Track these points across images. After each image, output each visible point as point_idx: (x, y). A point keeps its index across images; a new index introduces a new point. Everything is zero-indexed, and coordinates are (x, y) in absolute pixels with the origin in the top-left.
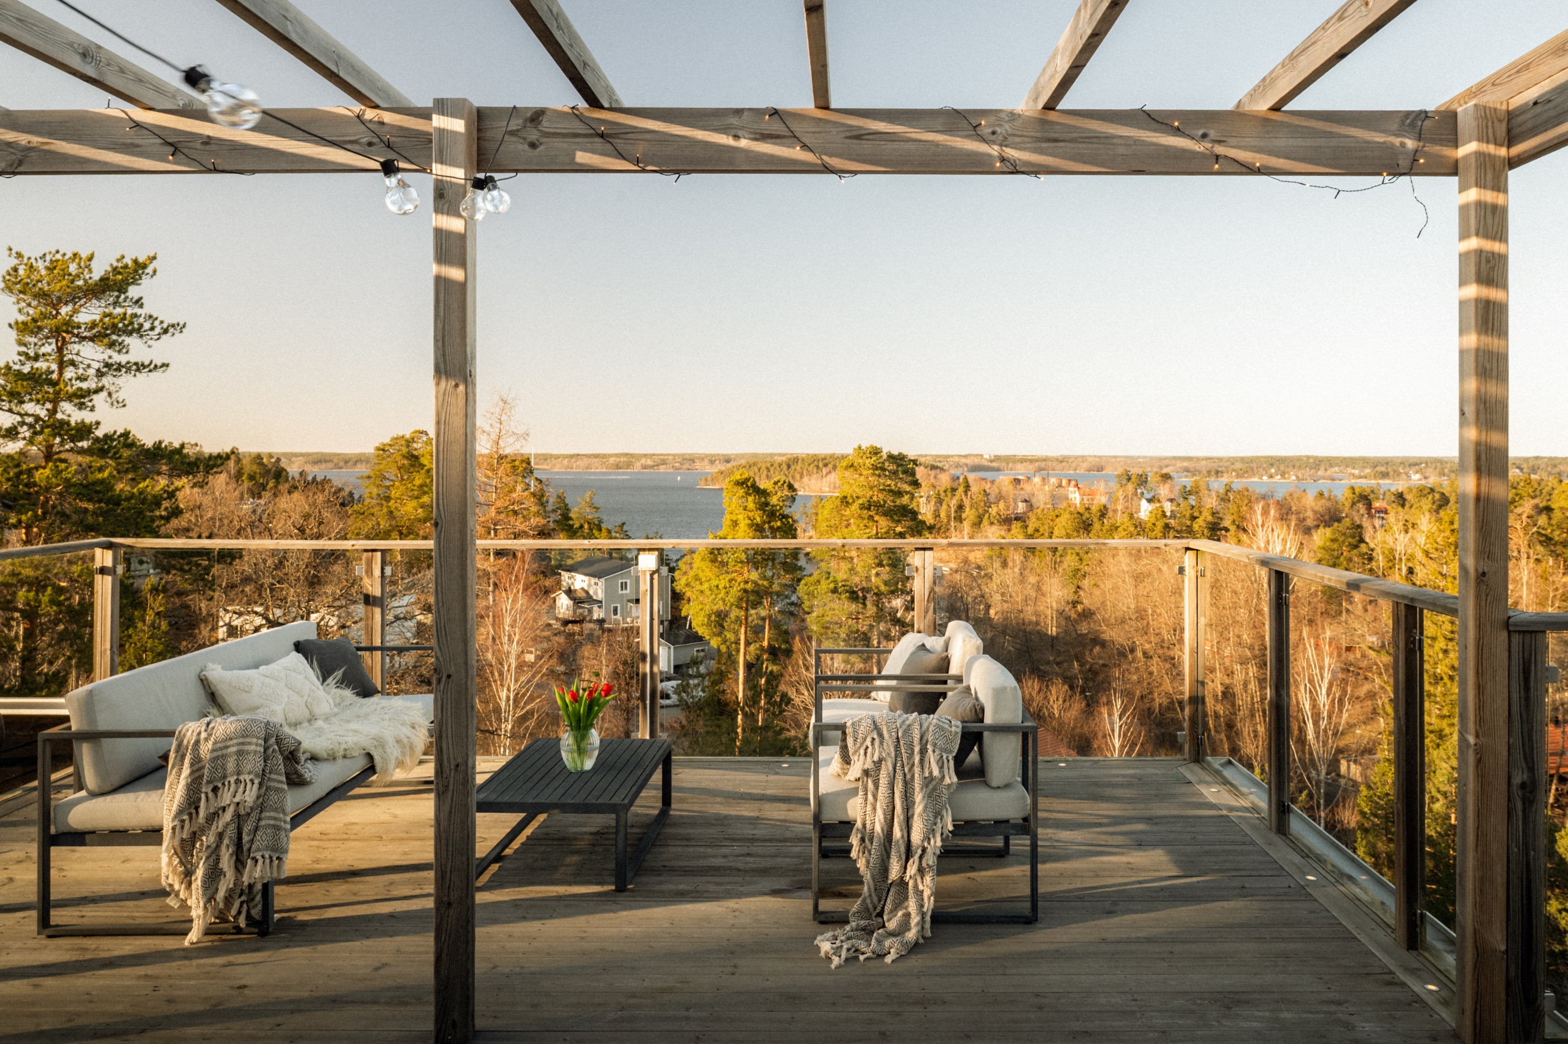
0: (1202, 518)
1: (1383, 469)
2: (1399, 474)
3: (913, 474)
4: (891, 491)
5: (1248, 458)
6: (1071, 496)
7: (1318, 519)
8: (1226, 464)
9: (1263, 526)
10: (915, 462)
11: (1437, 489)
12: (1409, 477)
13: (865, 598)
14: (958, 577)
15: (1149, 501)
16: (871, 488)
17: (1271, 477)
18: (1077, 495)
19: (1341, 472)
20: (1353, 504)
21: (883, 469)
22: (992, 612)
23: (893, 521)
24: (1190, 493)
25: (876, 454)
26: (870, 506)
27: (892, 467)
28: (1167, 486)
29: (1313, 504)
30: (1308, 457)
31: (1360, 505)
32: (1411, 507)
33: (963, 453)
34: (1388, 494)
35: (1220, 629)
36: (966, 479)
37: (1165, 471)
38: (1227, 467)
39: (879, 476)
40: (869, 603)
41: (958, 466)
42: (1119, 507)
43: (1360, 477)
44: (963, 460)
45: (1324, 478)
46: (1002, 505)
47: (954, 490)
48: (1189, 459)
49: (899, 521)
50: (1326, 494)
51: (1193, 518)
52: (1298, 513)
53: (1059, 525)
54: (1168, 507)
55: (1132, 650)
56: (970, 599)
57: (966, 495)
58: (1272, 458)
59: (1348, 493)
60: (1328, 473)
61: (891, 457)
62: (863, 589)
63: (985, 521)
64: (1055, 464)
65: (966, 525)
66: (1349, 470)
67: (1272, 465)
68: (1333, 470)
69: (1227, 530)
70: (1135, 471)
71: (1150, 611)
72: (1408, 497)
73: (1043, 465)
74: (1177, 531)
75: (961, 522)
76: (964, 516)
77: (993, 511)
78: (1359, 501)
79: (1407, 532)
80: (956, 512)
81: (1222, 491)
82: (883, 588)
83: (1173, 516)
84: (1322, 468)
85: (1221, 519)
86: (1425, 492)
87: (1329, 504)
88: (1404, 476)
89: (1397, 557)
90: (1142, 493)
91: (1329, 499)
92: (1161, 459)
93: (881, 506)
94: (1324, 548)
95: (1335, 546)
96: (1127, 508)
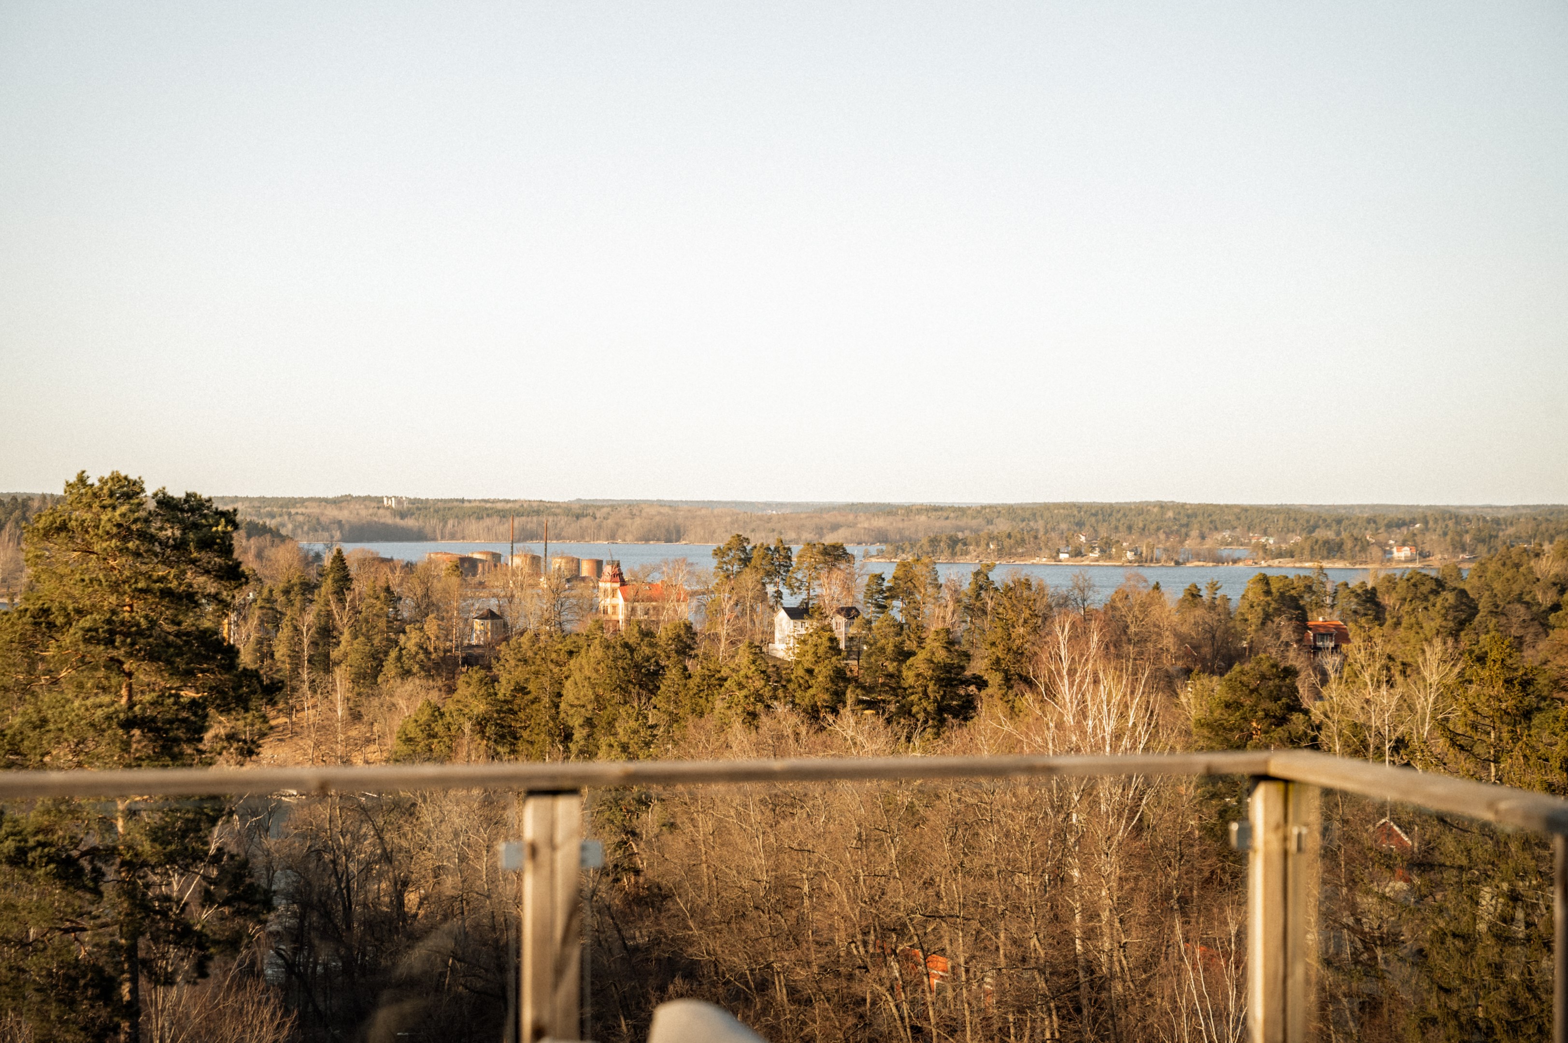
0: (922, 655)
1: (1330, 534)
2: (1365, 546)
3: (227, 550)
4: (167, 593)
5: (1023, 507)
6: (606, 602)
7: (1187, 655)
8: (974, 523)
9: (1072, 672)
10: (230, 517)
11: (1451, 583)
12: (1387, 553)
13: (98, 875)
14: (323, 812)
15: (795, 614)
16: (115, 587)
17: (1077, 553)
18: (620, 600)
19: (1236, 541)
20: (1267, 617)
21: (145, 536)
22: (412, 898)
23: (175, 672)
24: (893, 593)
25: (128, 496)
26: (112, 633)
27: (171, 532)
28: (837, 576)
29: (1176, 618)
30: (1163, 506)
31: (1282, 621)
32: (1398, 624)
33: (331, 495)
34: (1342, 593)
35: (975, 924)
36: (339, 558)
37: (830, 539)
38: (976, 531)
39: (137, 554)
40: (109, 890)
41: (317, 526)
42: (723, 631)
43: (1280, 555)
44: (332, 513)
45: (1198, 556)
46: (431, 626)
47: (308, 588)
48: (888, 510)
49: (189, 673)
50: (1205, 594)
51: (903, 655)
52: (1143, 640)
53: (577, 676)
54: (840, 627)
55: (763, 986)
56: (353, 867)
57: (341, 600)
58: (1079, 507)
59: (1256, 595)
60: (1209, 544)
61: (166, 503)
62: (93, 853)
63: (390, 667)
64: (563, 521)
65: (341, 678)
66: (1256, 538)
67: (1080, 524)
68: (1219, 536)
69: (981, 684)
70: (757, 539)
71: (806, 889)
72: (1388, 600)
73: (532, 523)
74: (868, 690)
75: (328, 670)
76: (335, 654)
77: (410, 641)
78: (1278, 612)
79: (1391, 683)
80: (314, 644)
81: (967, 586)
82: (146, 847)
83: (853, 651)
84: (1194, 533)
85: (967, 656)
86: (1425, 589)
87: (1211, 618)
88: (1376, 552)
89: (1371, 741)
90: (779, 595)
91: (1212, 607)
92: (822, 510)
93: (140, 633)
94: (1209, 725)
95: (1234, 718)
96: (741, 631)
